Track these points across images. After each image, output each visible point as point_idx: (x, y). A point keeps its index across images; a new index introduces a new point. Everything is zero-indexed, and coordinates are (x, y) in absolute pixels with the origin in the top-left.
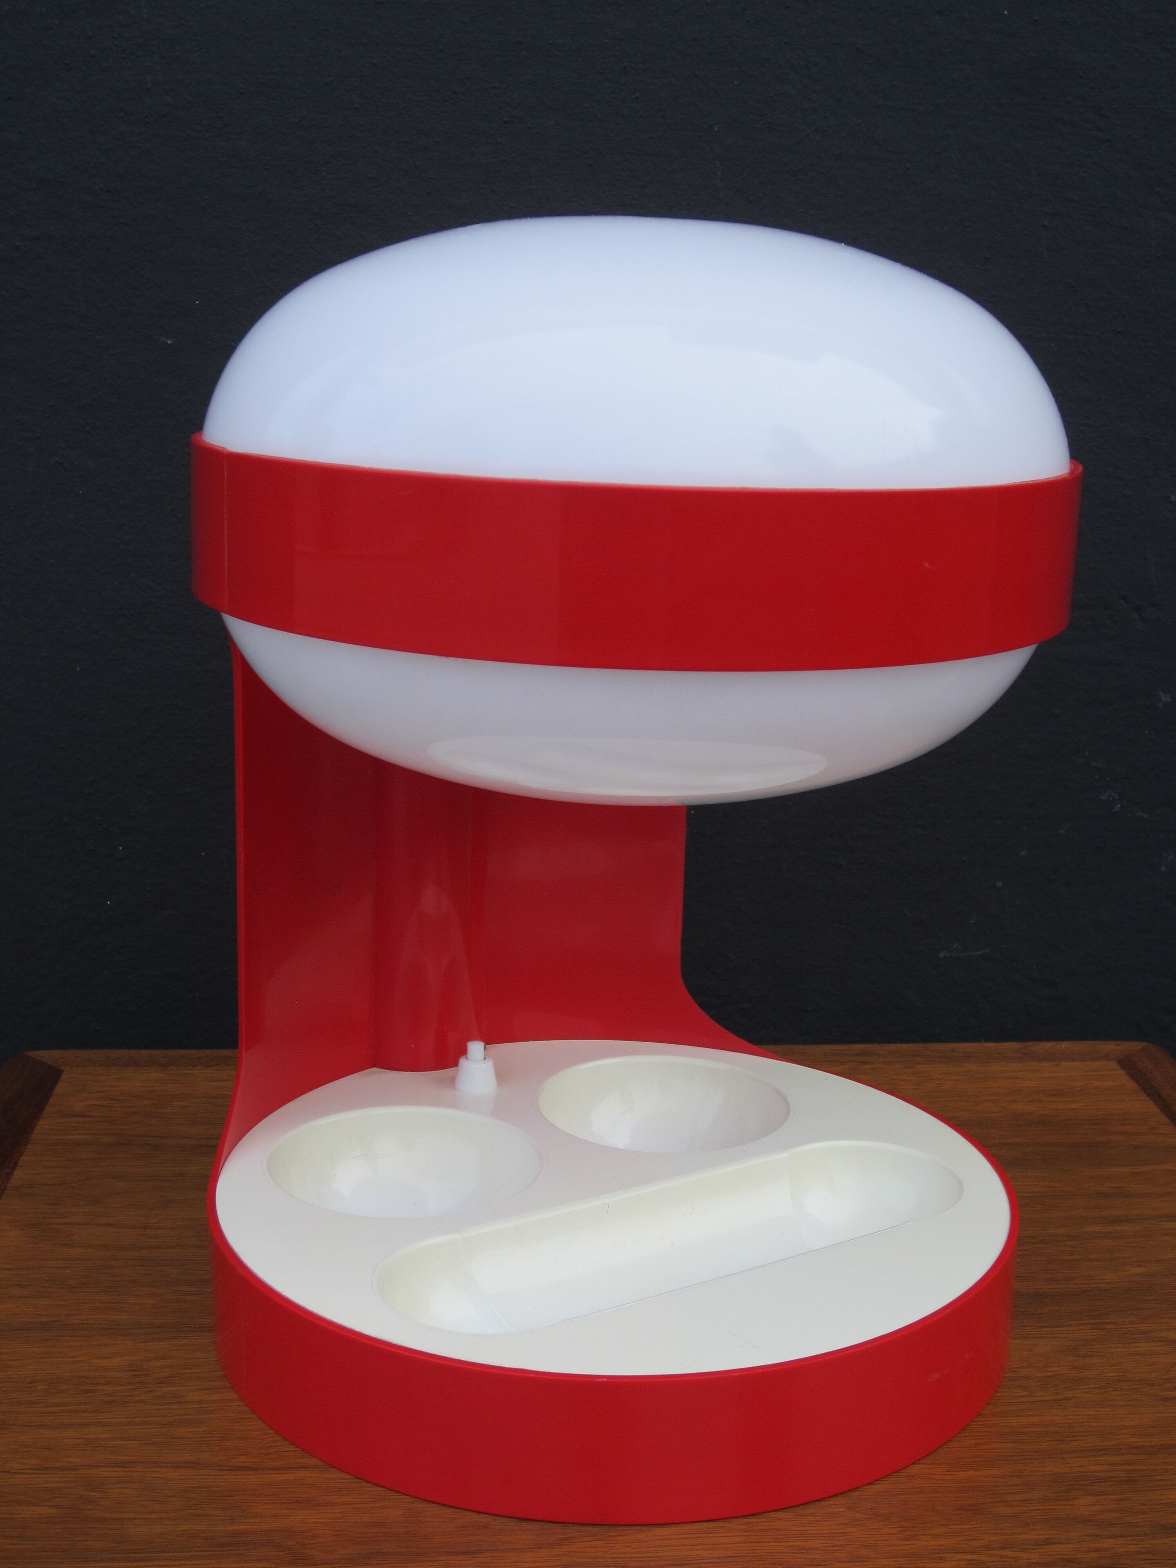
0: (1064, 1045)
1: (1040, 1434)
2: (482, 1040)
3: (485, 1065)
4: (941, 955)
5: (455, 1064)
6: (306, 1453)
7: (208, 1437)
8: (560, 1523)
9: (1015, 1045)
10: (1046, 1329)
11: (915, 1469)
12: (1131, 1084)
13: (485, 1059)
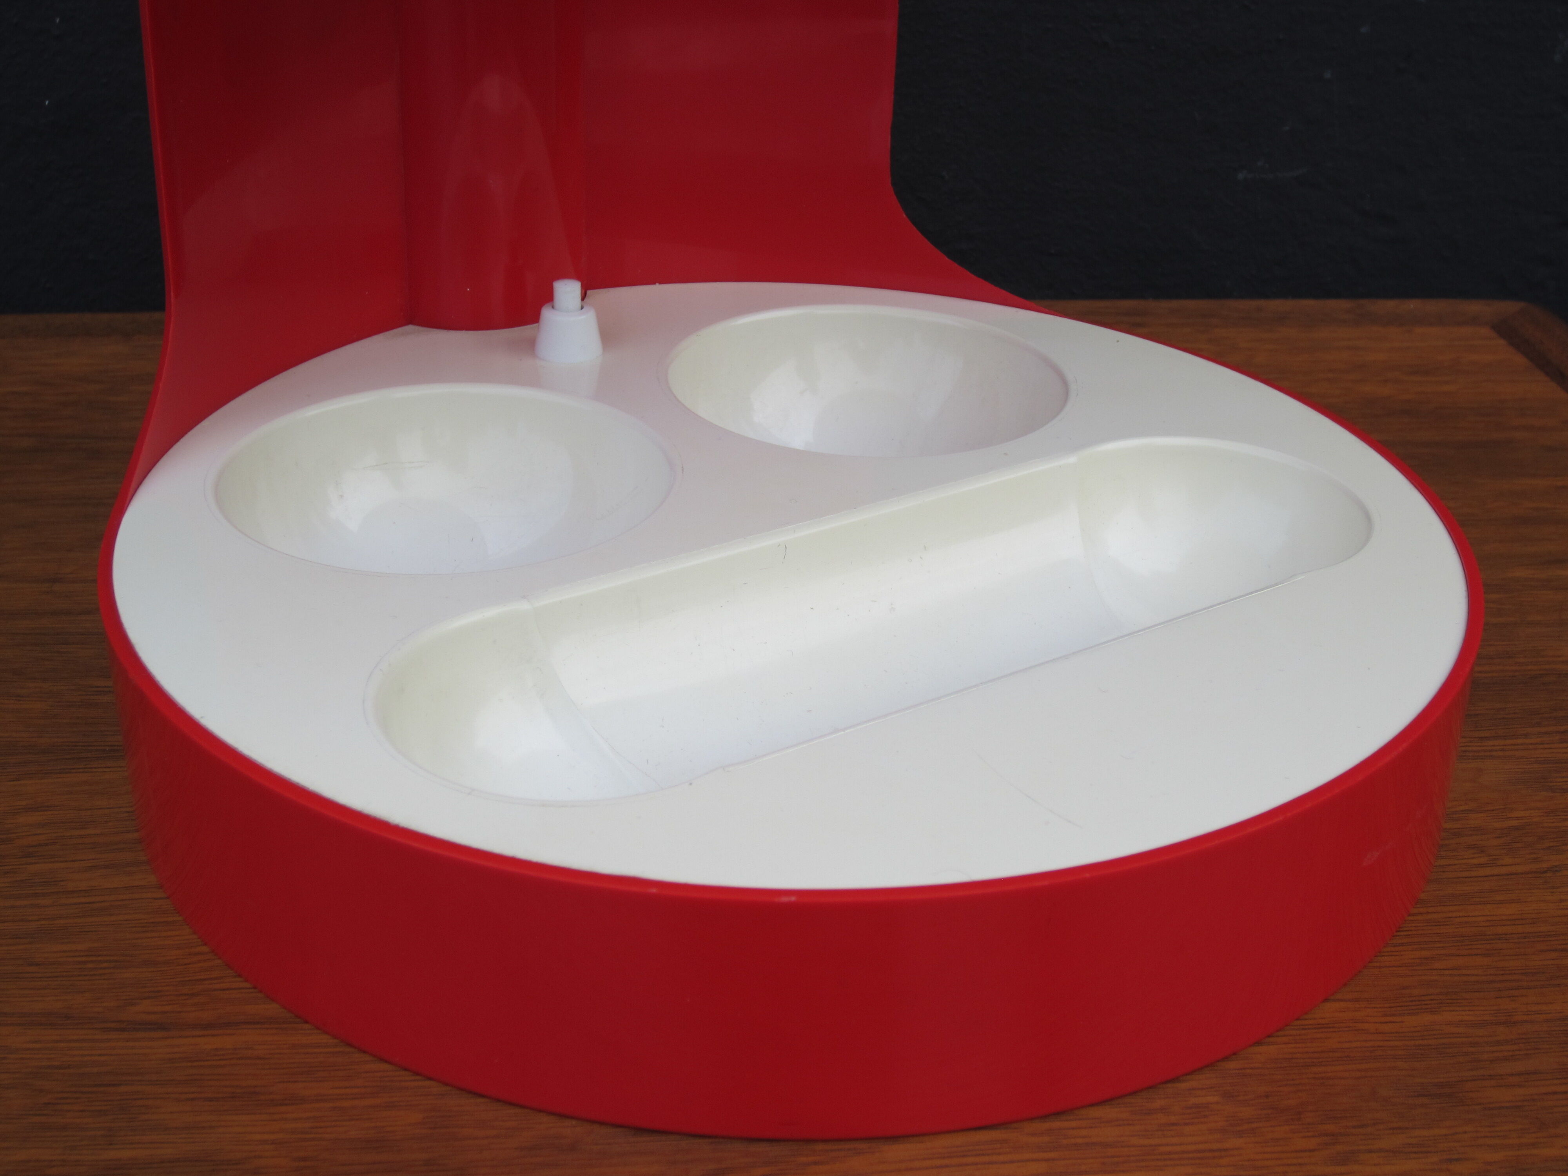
0: (1412, 305)
1: (1525, 937)
2: (578, 277)
3: (583, 317)
4: (1241, 176)
5: (535, 318)
6: (261, 992)
7: (91, 962)
8: (710, 1137)
9: (1344, 304)
10: (1491, 743)
11: (1328, 1011)
12: (1519, 360)
13: (582, 308)
